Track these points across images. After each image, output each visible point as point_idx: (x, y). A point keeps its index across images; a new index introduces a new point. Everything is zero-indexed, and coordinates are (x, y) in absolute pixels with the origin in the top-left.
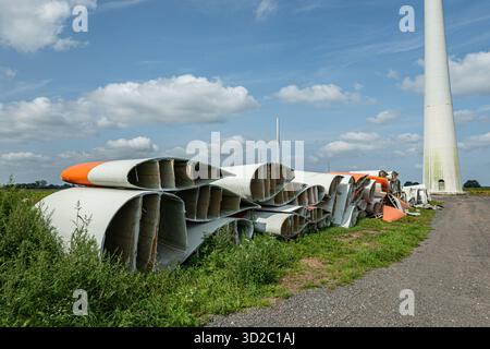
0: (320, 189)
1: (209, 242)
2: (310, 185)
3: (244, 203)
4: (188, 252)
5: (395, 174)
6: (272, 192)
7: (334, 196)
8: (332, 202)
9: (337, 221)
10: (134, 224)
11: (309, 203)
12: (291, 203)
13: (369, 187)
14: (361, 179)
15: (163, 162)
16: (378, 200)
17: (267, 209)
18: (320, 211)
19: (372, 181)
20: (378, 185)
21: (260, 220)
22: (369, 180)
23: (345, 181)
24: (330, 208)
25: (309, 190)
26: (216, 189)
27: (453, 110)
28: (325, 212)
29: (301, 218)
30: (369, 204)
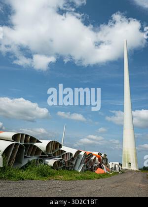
0: (71, 154)
1: (29, 163)
2: (67, 152)
3: (43, 153)
4: (22, 165)
5: (105, 155)
6: (53, 151)
7: (76, 158)
8: (75, 160)
9: (76, 169)
10: (10, 152)
11: (66, 159)
12: (59, 157)
13: (93, 158)
14: (89, 154)
15: (23, 135)
16: (96, 165)
17: (50, 157)
18: (69, 163)
19: (94, 156)
20: (97, 158)
21: (47, 161)
22: (93, 155)
23: (82, 153)
24: (74, 163)
25: (67, 154)
26: (35, 146)
27: (134, 132)
28: (72, 164)
29: (61, 163)
30: (92, 166)
